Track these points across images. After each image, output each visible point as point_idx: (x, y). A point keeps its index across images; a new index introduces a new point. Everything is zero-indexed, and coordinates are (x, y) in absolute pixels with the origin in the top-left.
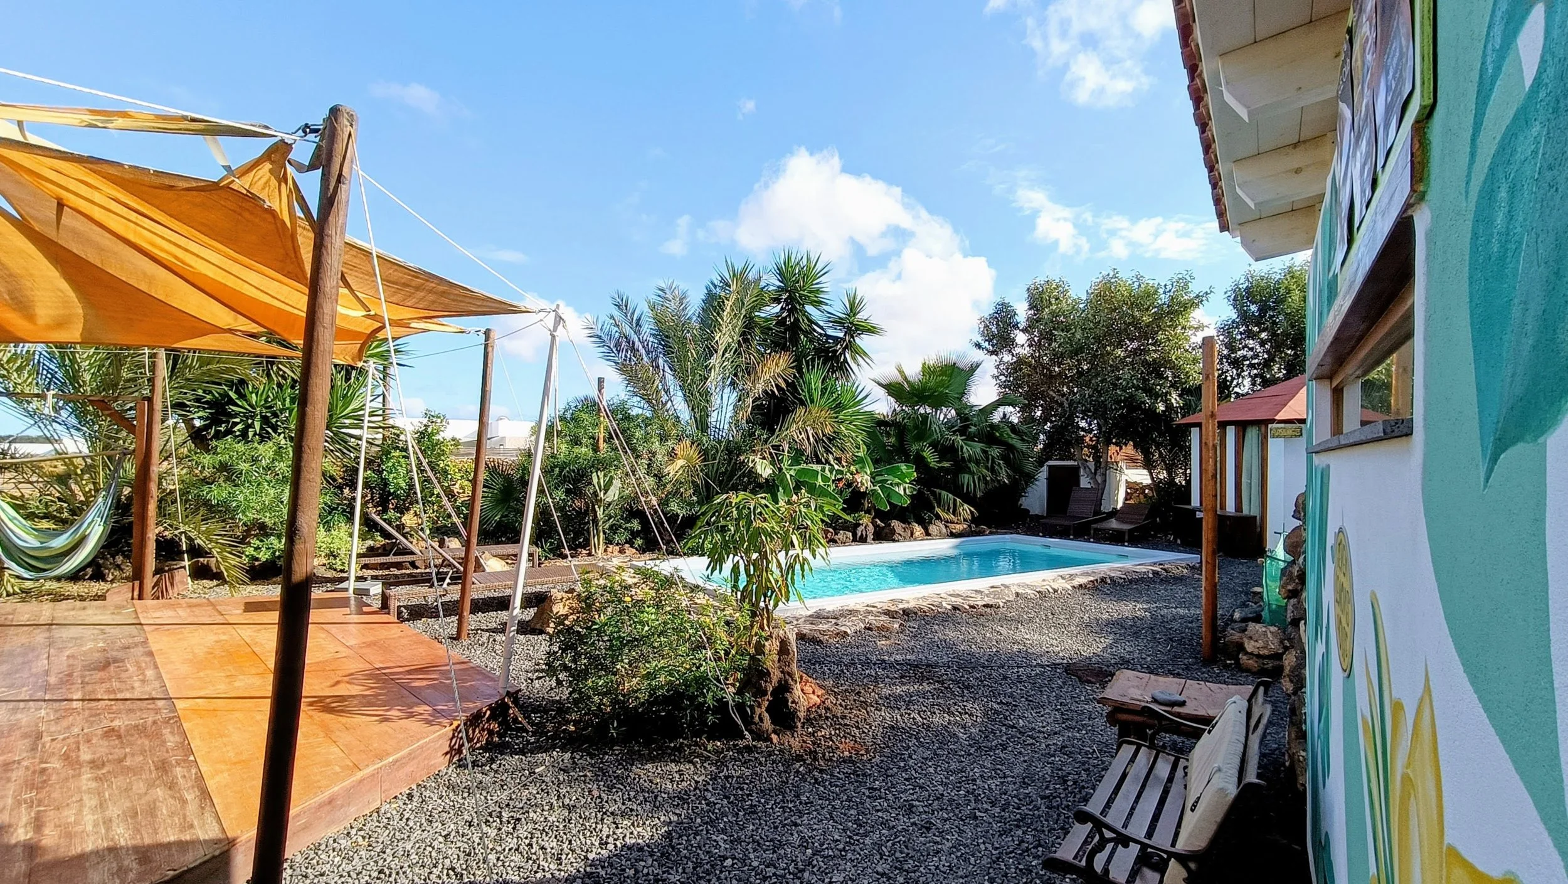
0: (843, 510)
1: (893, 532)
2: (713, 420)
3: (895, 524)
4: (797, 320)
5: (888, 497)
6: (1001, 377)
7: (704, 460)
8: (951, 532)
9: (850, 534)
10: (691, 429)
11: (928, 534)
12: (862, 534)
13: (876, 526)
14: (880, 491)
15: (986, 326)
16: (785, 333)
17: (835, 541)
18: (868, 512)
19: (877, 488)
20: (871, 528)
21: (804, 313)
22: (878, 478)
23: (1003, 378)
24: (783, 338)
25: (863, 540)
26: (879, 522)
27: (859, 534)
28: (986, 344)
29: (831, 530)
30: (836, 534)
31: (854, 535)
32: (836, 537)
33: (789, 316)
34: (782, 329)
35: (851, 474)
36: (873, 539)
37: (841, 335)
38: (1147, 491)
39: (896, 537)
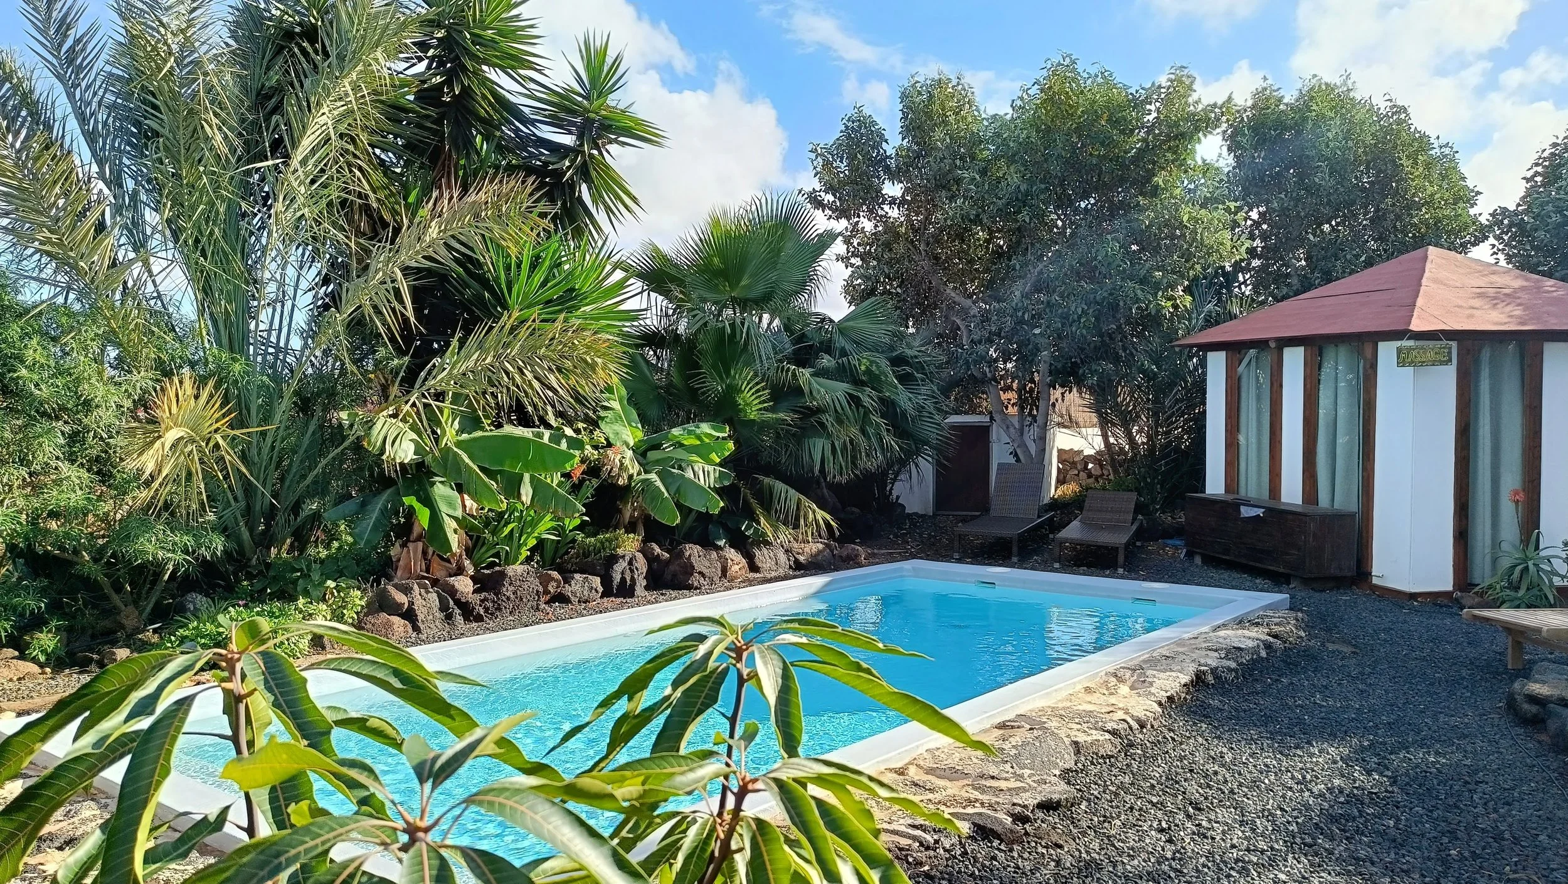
0: (581, 527)
1: (689, 569)
2: (262, 327)
3: (693, 551)
4: (466, 92)
5: (677, 495)
6: (853, 261)
7: (240, 423)
8: (796, 561)
9: (598, 580)
10: (208, 347)
11: (753, 567)
12: (623, 579)
13: (651, 559)
14: (659, 483)
15: (827, 164)
16: (439, 121)
17: (562, 599)
18: (631, 528)
19: (653, 477)
20: (641, 564)
21: (485, 81)
22: (653, 455)
23: (857, 261)
24: (435, 133)
25: (625, 591)
26: (657, 550)
27: (617, 578)
28: (829, 198)
29: (555, 574)
30: (567, 581)
31: (607, 581)
32: (568, 590)
33: (449, 82)
34: (432, 112)
35: (596, 447)
36: (647, 588)
37: (568, 140)
38: (1090, 466)
39: (695, 580)
